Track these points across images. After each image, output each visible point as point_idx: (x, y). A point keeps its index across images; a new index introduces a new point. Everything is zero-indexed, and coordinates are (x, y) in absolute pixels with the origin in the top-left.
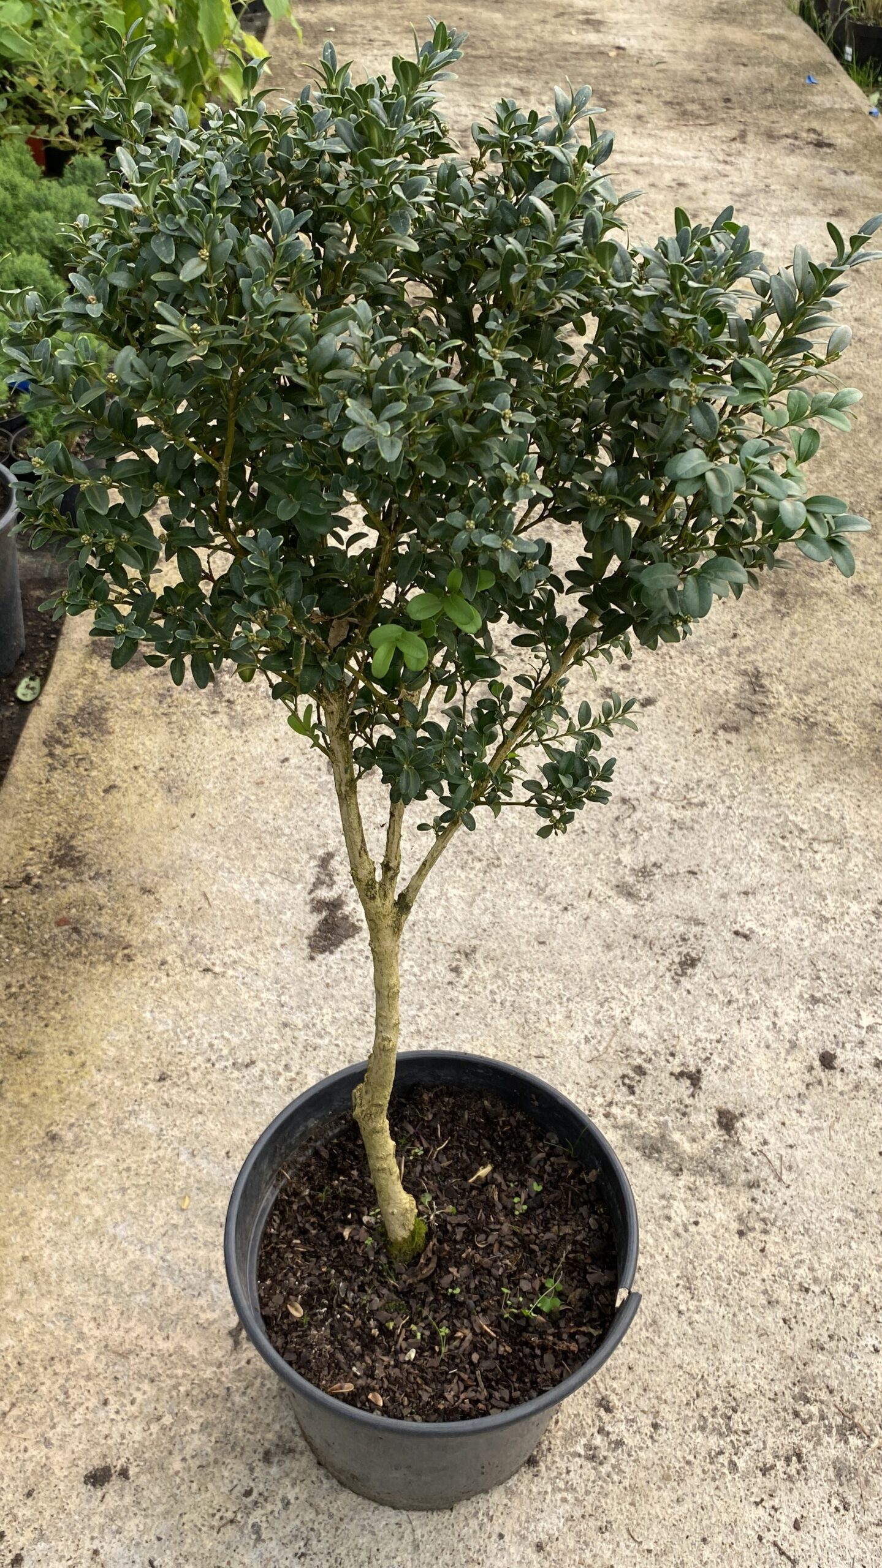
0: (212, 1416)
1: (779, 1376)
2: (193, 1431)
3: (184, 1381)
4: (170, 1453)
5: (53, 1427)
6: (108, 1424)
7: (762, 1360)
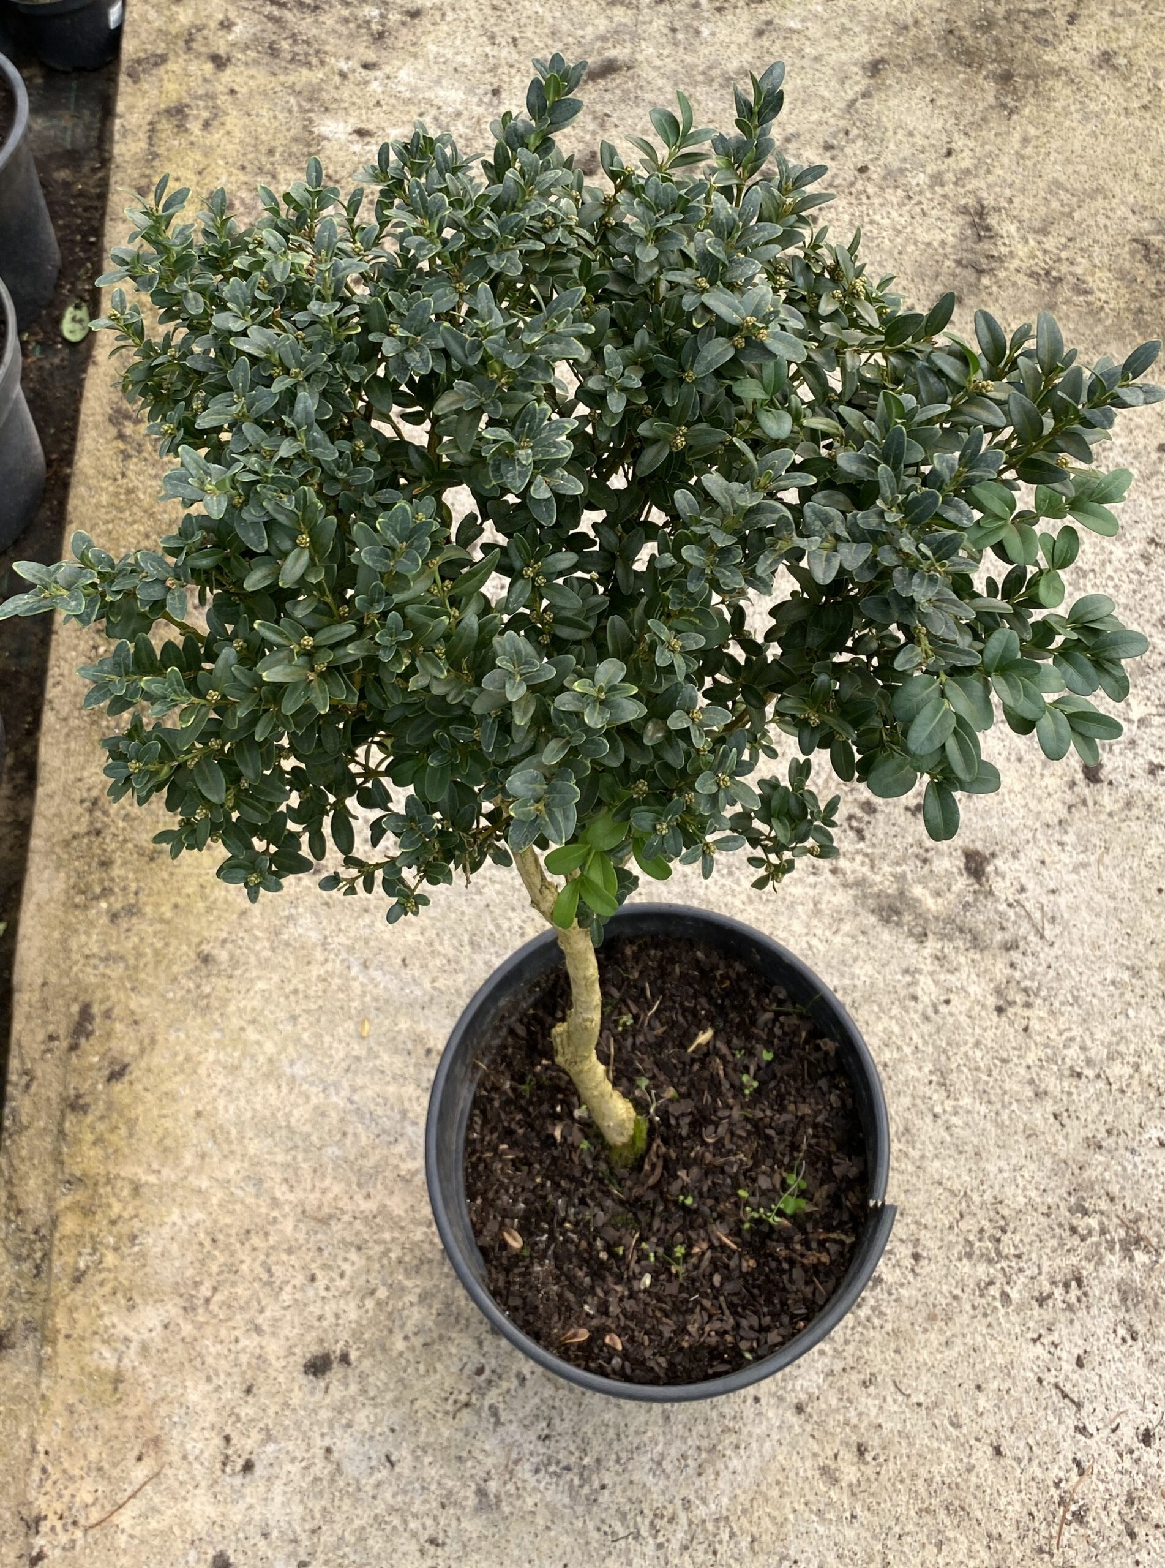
0: (429, 1284)
1: (1052, 1185)
2: (412, 1304)
3: (393, 1246)
4: (391, 1331)
5: (261, 1311)
6: (319, 1304)
7: (1033, 1167)
